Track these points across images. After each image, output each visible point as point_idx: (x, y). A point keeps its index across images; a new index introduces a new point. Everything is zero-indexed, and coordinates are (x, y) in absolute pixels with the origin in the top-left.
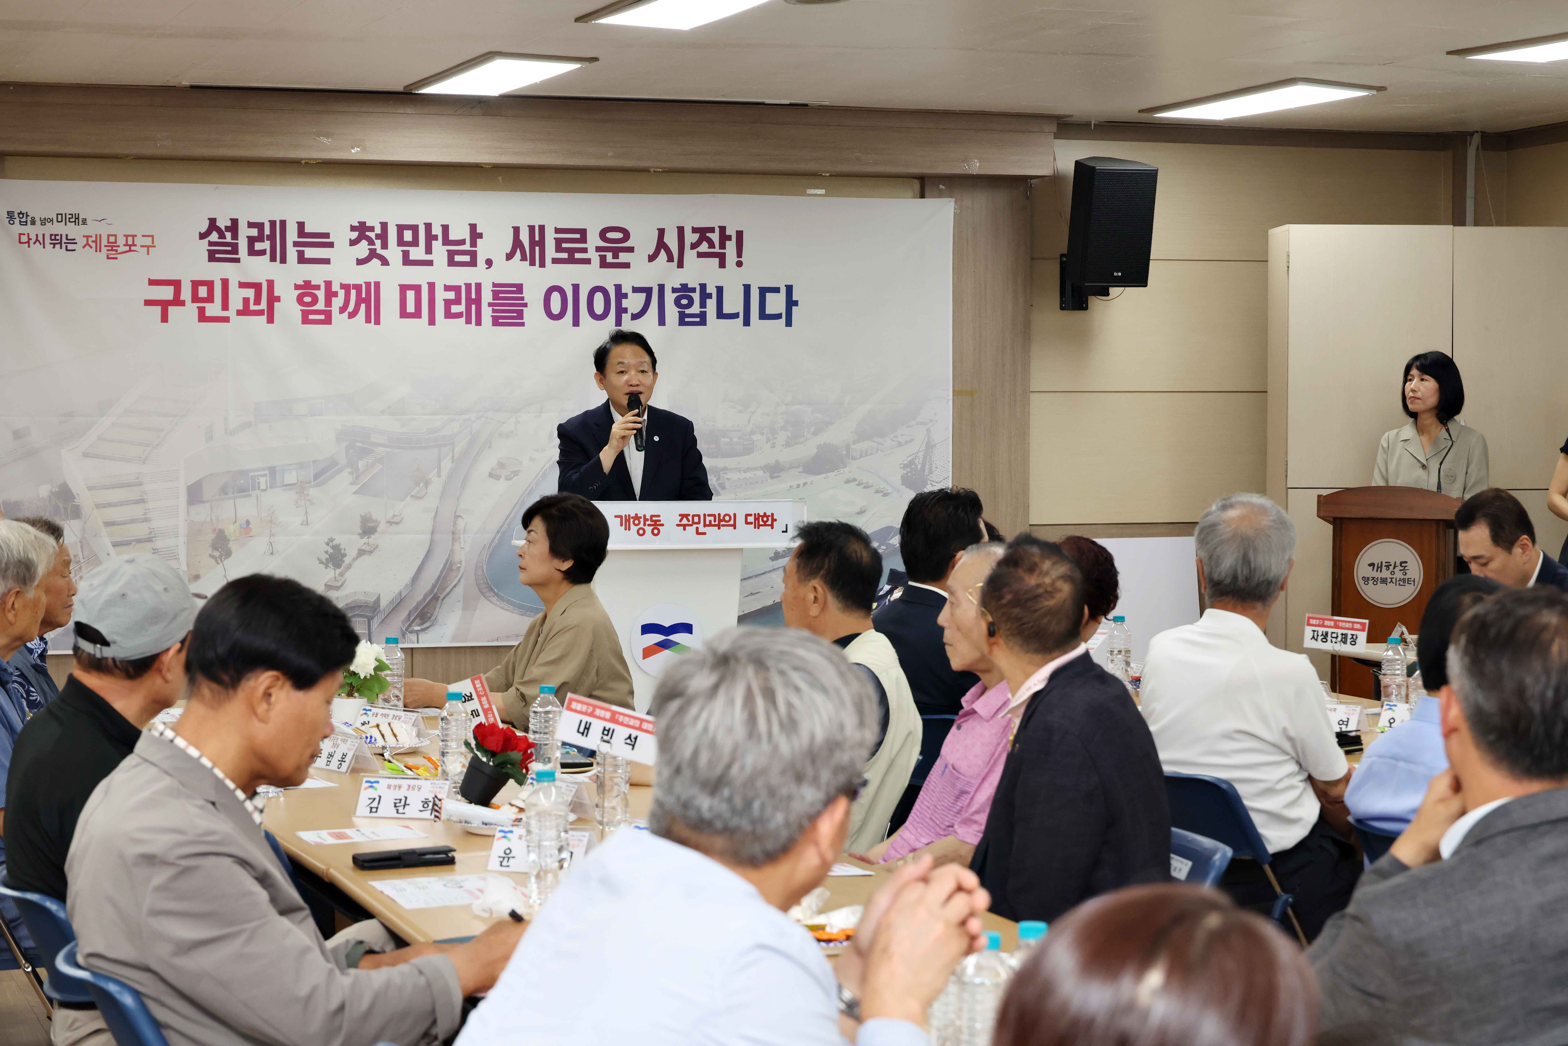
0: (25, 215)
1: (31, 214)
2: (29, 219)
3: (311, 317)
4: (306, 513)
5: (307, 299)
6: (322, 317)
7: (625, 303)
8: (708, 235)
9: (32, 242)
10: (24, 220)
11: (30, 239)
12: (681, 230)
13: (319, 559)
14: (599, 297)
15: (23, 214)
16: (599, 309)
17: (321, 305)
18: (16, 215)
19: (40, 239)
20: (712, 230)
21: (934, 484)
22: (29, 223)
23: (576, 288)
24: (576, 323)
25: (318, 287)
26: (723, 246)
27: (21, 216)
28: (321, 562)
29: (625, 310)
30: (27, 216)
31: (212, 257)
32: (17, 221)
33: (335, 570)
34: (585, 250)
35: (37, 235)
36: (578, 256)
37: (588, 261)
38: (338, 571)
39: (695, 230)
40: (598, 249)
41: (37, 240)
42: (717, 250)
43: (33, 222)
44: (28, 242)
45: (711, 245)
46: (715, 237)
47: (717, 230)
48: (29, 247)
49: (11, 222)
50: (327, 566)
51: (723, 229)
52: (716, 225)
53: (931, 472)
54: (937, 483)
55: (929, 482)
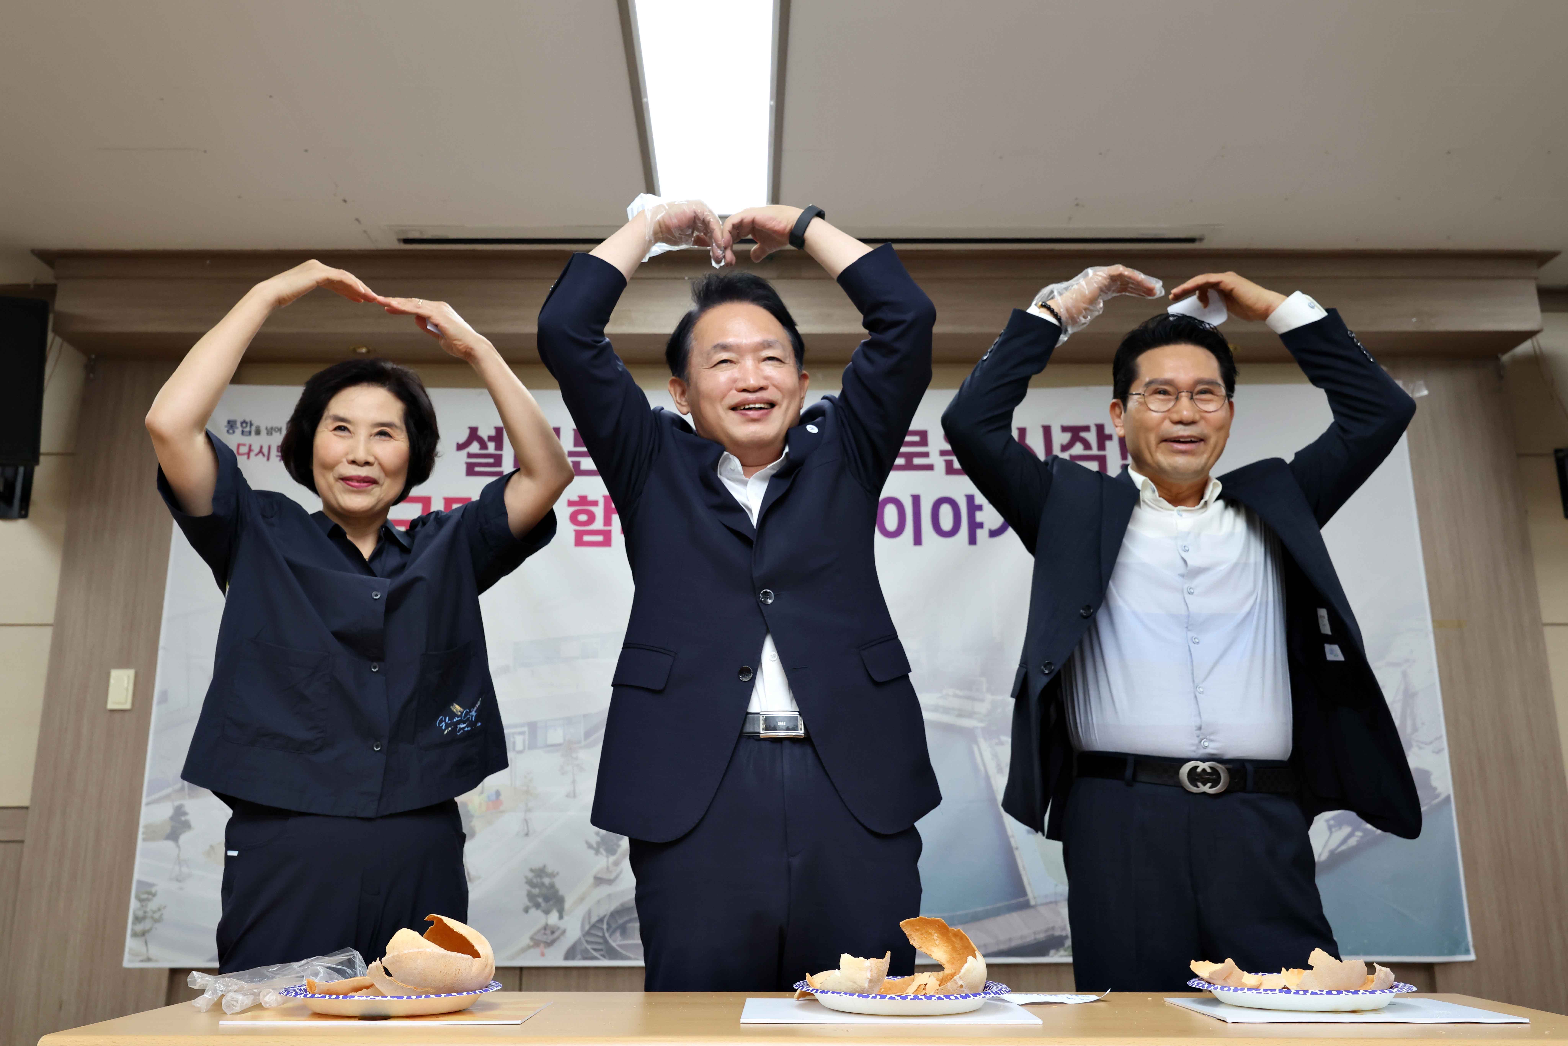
0: (249, 425)
1: (256, 423)
2: (253, 428)
3: (587, 538)
4: (574, 782)
5: (583, 518)
6: (600, 538)
7: (979, 517)
8: (1083, 434)
9: (252, 454)
10: (248, 429)
11: (250, 450)
12: (1047, 430)
13: (587, 842)
14: (946, 511)
15: (247, 423)
16: (947, 523)
17: (598, 524)
18: (239, 425)
19: (265, 450)
20: (1087, 429)
21: (1423, 746)
22: (253, 433)
23: (916, 499)
24: (918, 540)
25: (595, 503)
26: (1101, 447)
27: (244, 425)
28: (590, 846)
29: (981, 525)
30: (251, 425)
31: (471, 470)
32: (238, 431)
33: (608, 857)
34: (926, 455)
35: (261, 447)
36: (917, 461)
37: (930, 467)
38: (612, 859)
39: (1065, 429)
40: (943, 453)
41: (261, 451)
42: (1095, 451)
43: (258, 432)
44: (248, 454)
45: (1087, 446)
46: (1091, 437)
47: (1093, 430)
48: (248, 458)
49: (231, 431)
50: (597, 852)
51: (1100, 428)
52: (1091, 422)
53: (1415, 729)
54: (1426, 744)
55: (1414, 744)
